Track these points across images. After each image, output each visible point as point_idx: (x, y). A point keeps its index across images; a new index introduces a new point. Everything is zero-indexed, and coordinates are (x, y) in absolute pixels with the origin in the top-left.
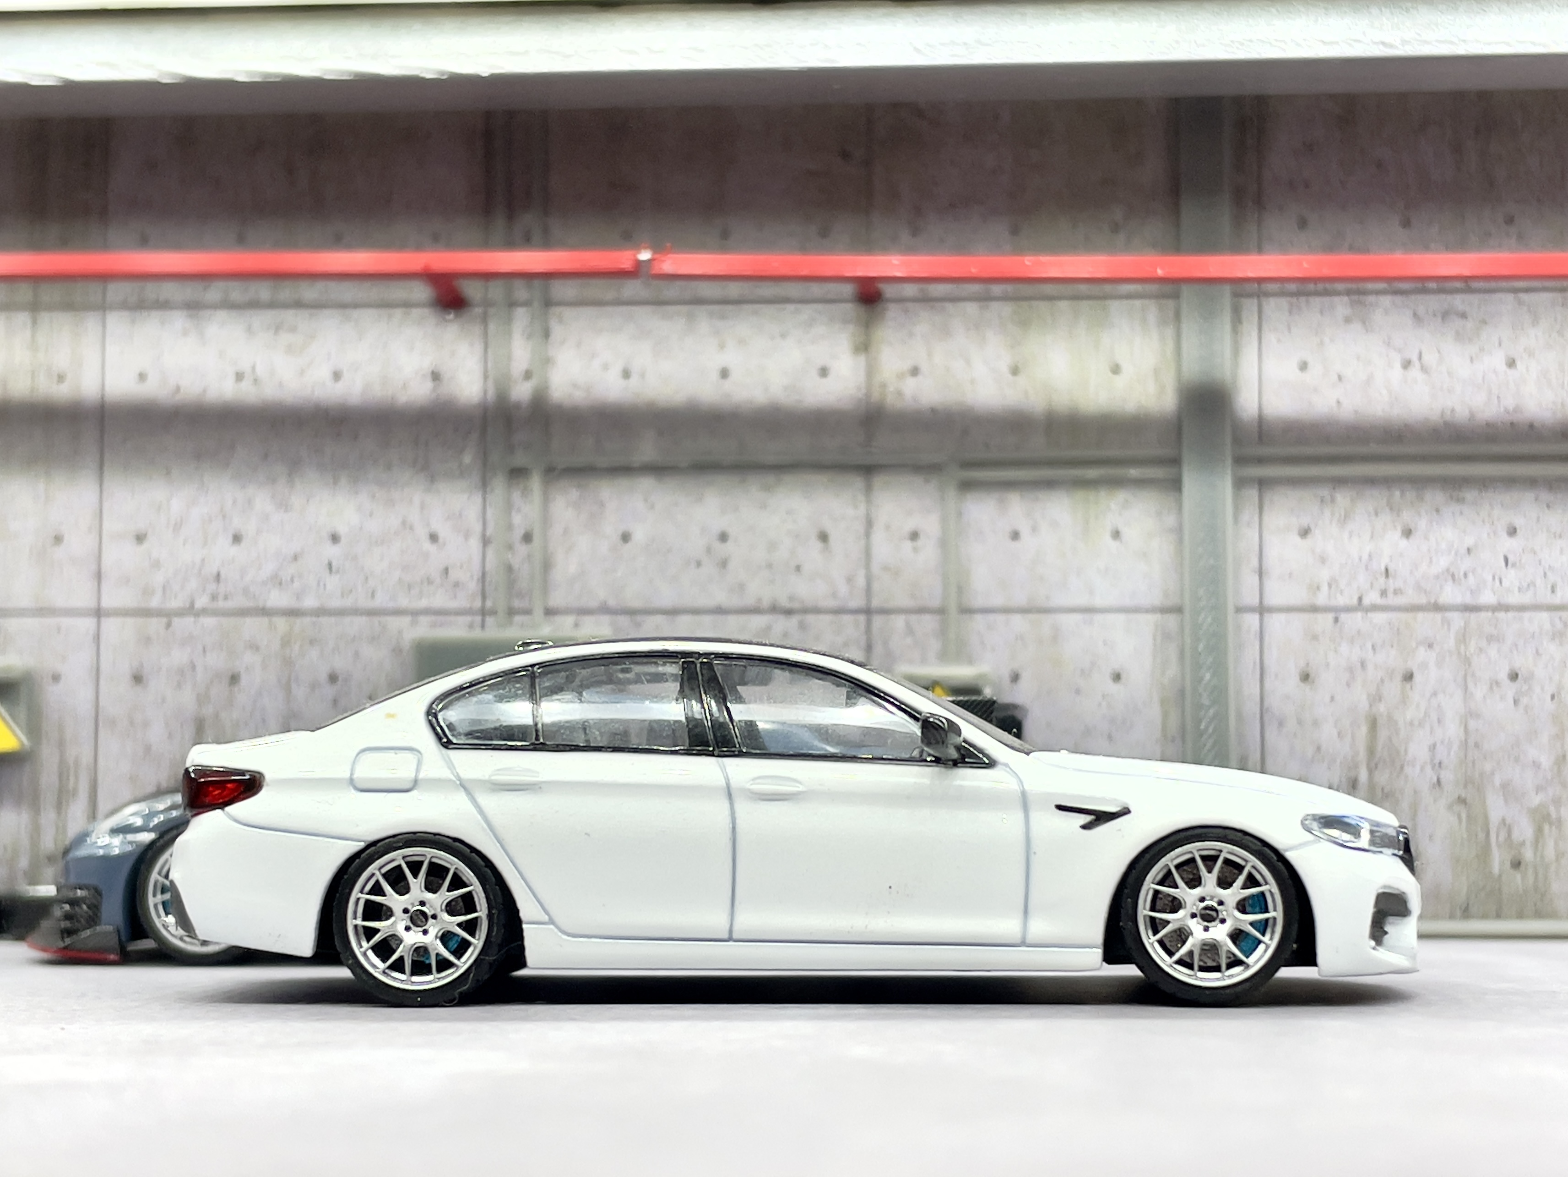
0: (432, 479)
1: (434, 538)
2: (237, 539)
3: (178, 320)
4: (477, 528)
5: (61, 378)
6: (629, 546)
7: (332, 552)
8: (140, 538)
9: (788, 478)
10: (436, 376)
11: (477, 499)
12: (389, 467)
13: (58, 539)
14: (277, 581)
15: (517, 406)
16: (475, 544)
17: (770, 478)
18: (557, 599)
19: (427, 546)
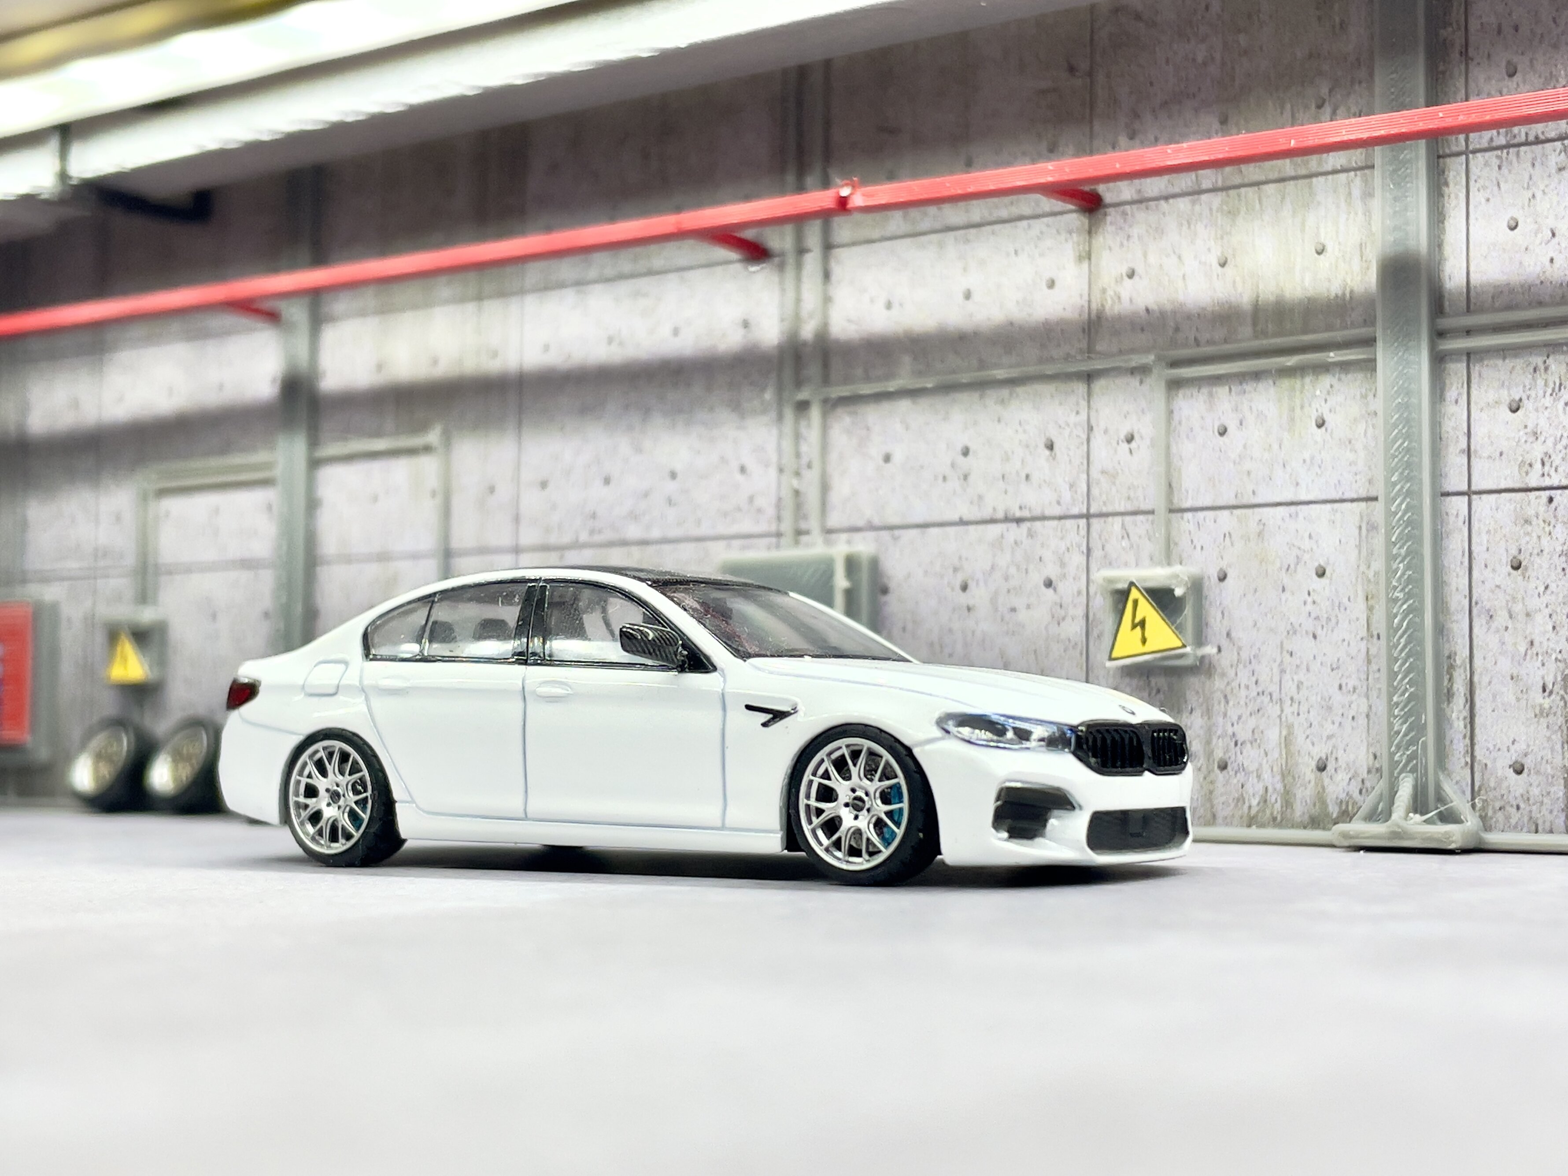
0: (742, 416)
1: (743, 470)
2: (607, 481)
3: (569, 295)
4: (774, 457)
5: (495, 354)
6: (888, 465)
7: (671, 487)
8: (544, 485)
9: (1020, 390)
10: (746, 324)
11: (775, 431)
12: (711, 409)
13: (492, 490)
14: (634, 516)
15: (805, 344)
16: (773, 472)
17: (1005, 392)
18: (835, 520)
19: (738, 477)
